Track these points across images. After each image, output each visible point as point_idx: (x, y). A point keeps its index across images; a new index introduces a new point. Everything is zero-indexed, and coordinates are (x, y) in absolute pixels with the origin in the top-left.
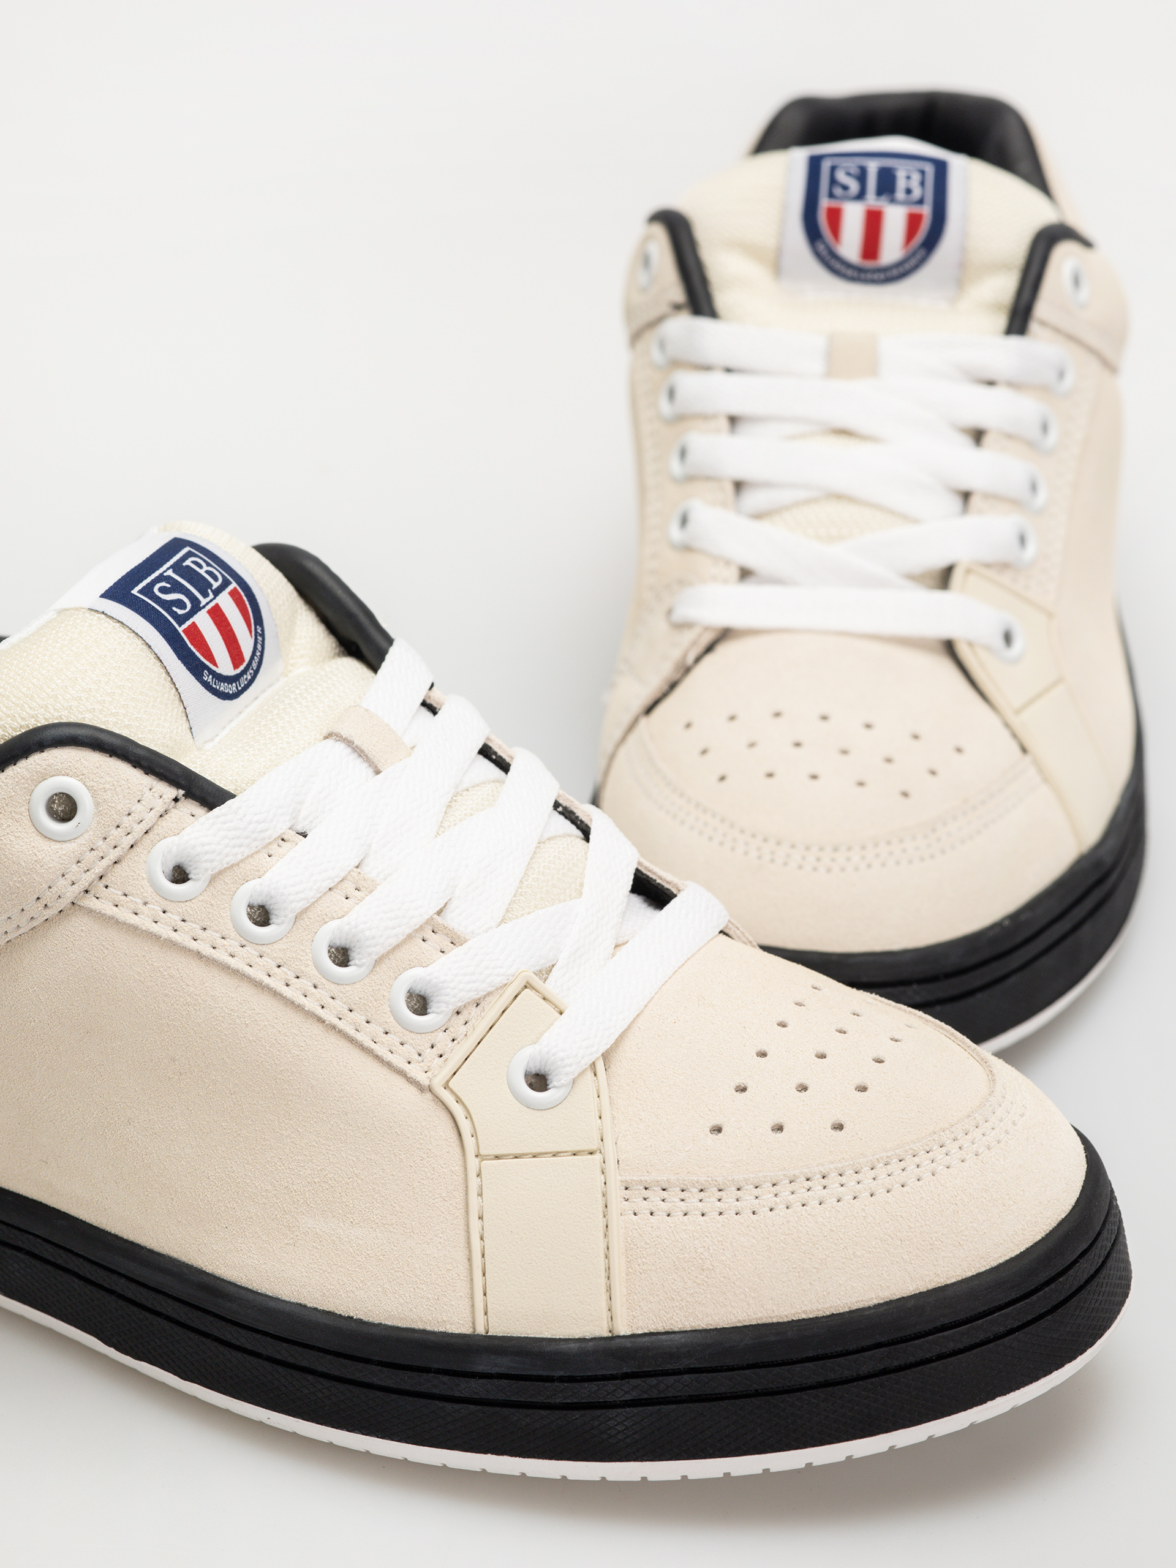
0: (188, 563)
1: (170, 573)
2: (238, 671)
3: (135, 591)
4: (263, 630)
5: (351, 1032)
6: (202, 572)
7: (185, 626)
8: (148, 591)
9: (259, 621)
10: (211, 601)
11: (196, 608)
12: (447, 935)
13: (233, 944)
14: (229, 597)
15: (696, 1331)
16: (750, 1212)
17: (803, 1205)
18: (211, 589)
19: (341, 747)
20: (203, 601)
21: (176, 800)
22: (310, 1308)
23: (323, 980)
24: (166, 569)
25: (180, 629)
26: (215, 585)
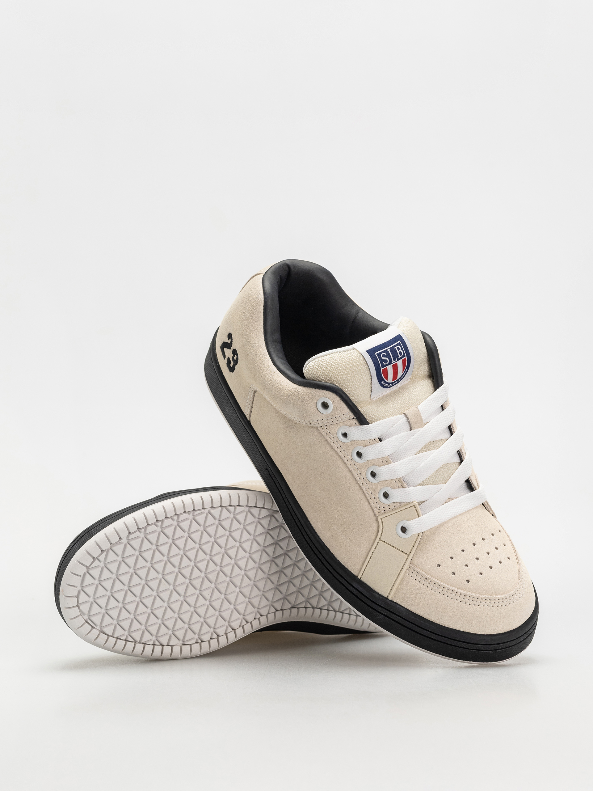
0: (396, 348)
1: (389, 350)
2: (393, 381)
3: (376, 353)
4: (407, 371)
5: (366, 494)
6: (398, 352)
7: (383, 368)
8: (379, 355)
9: (408, 368)
10: (396, 362)
11: (390, 363)
12: (401, 484)
13: (349, 458)
14: (402, 361)
15: (407, 609)
16: (434, 591)
17: (447, 596)
18: (397, 358)
19: (405, 418)
20: (393, 362)
21: (353, 418)
22: (325, 545)
23: (366, 478)
24: (388, 349)
25: (382, 369)
26: (400, 357)
